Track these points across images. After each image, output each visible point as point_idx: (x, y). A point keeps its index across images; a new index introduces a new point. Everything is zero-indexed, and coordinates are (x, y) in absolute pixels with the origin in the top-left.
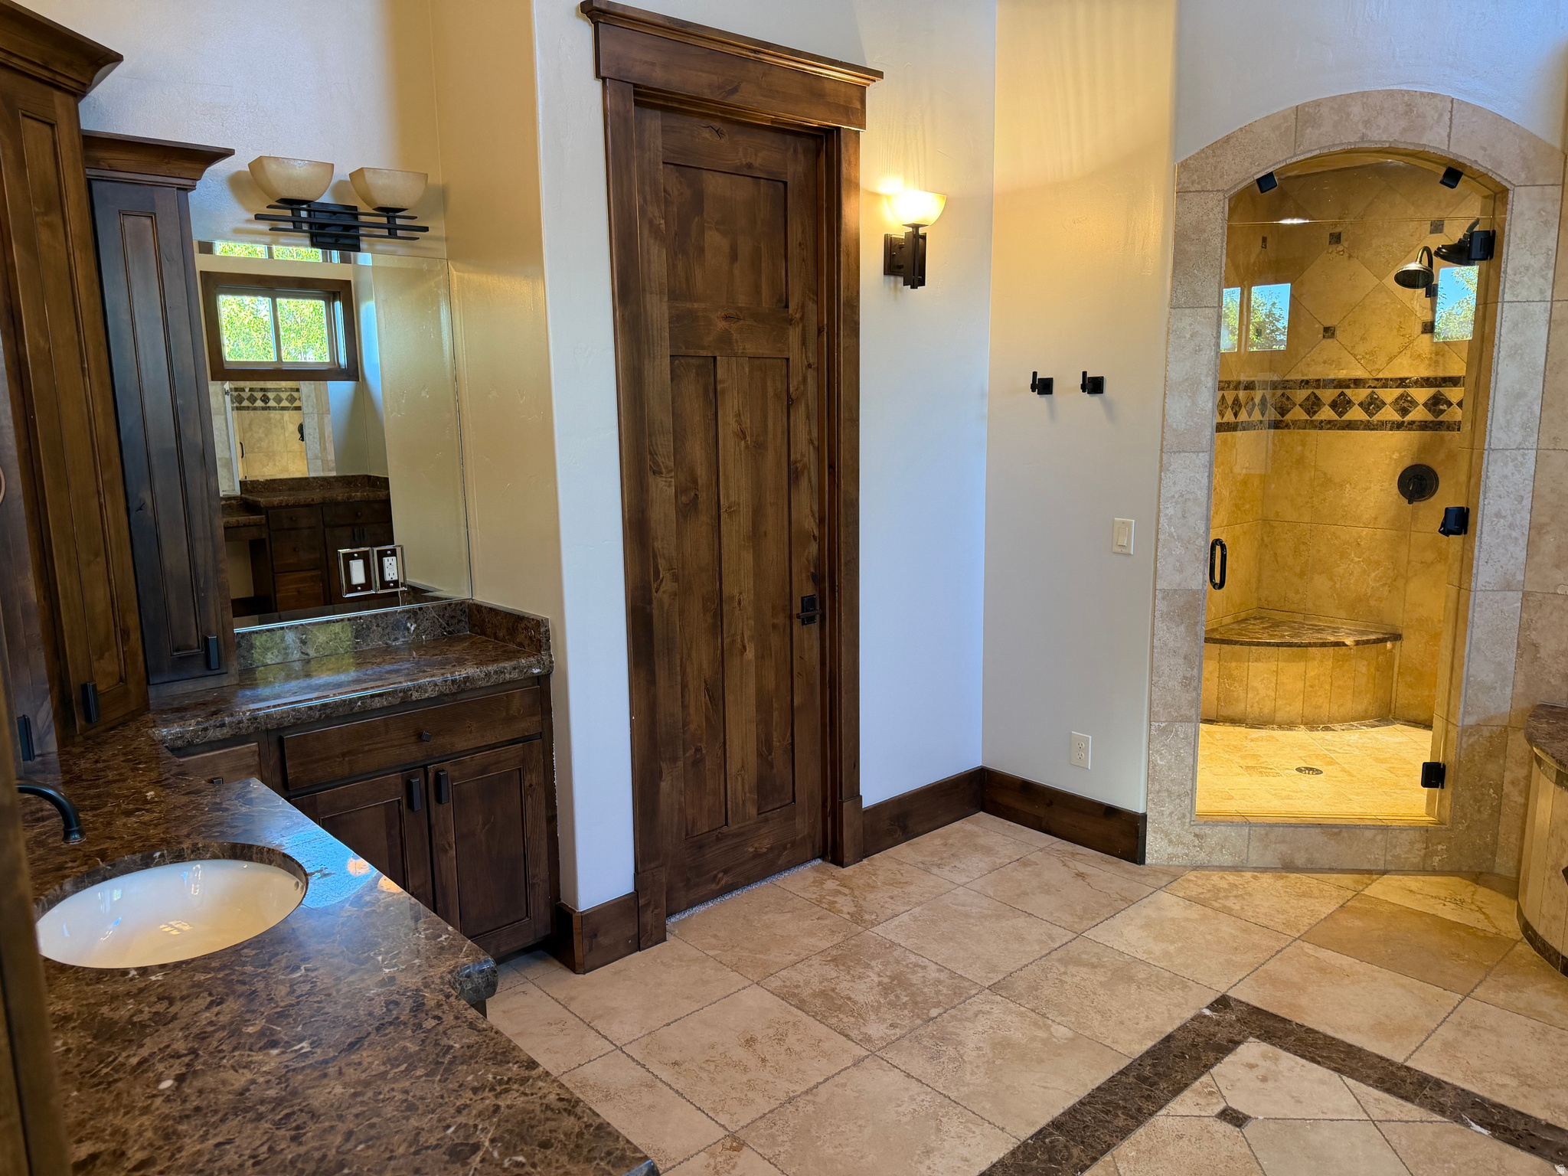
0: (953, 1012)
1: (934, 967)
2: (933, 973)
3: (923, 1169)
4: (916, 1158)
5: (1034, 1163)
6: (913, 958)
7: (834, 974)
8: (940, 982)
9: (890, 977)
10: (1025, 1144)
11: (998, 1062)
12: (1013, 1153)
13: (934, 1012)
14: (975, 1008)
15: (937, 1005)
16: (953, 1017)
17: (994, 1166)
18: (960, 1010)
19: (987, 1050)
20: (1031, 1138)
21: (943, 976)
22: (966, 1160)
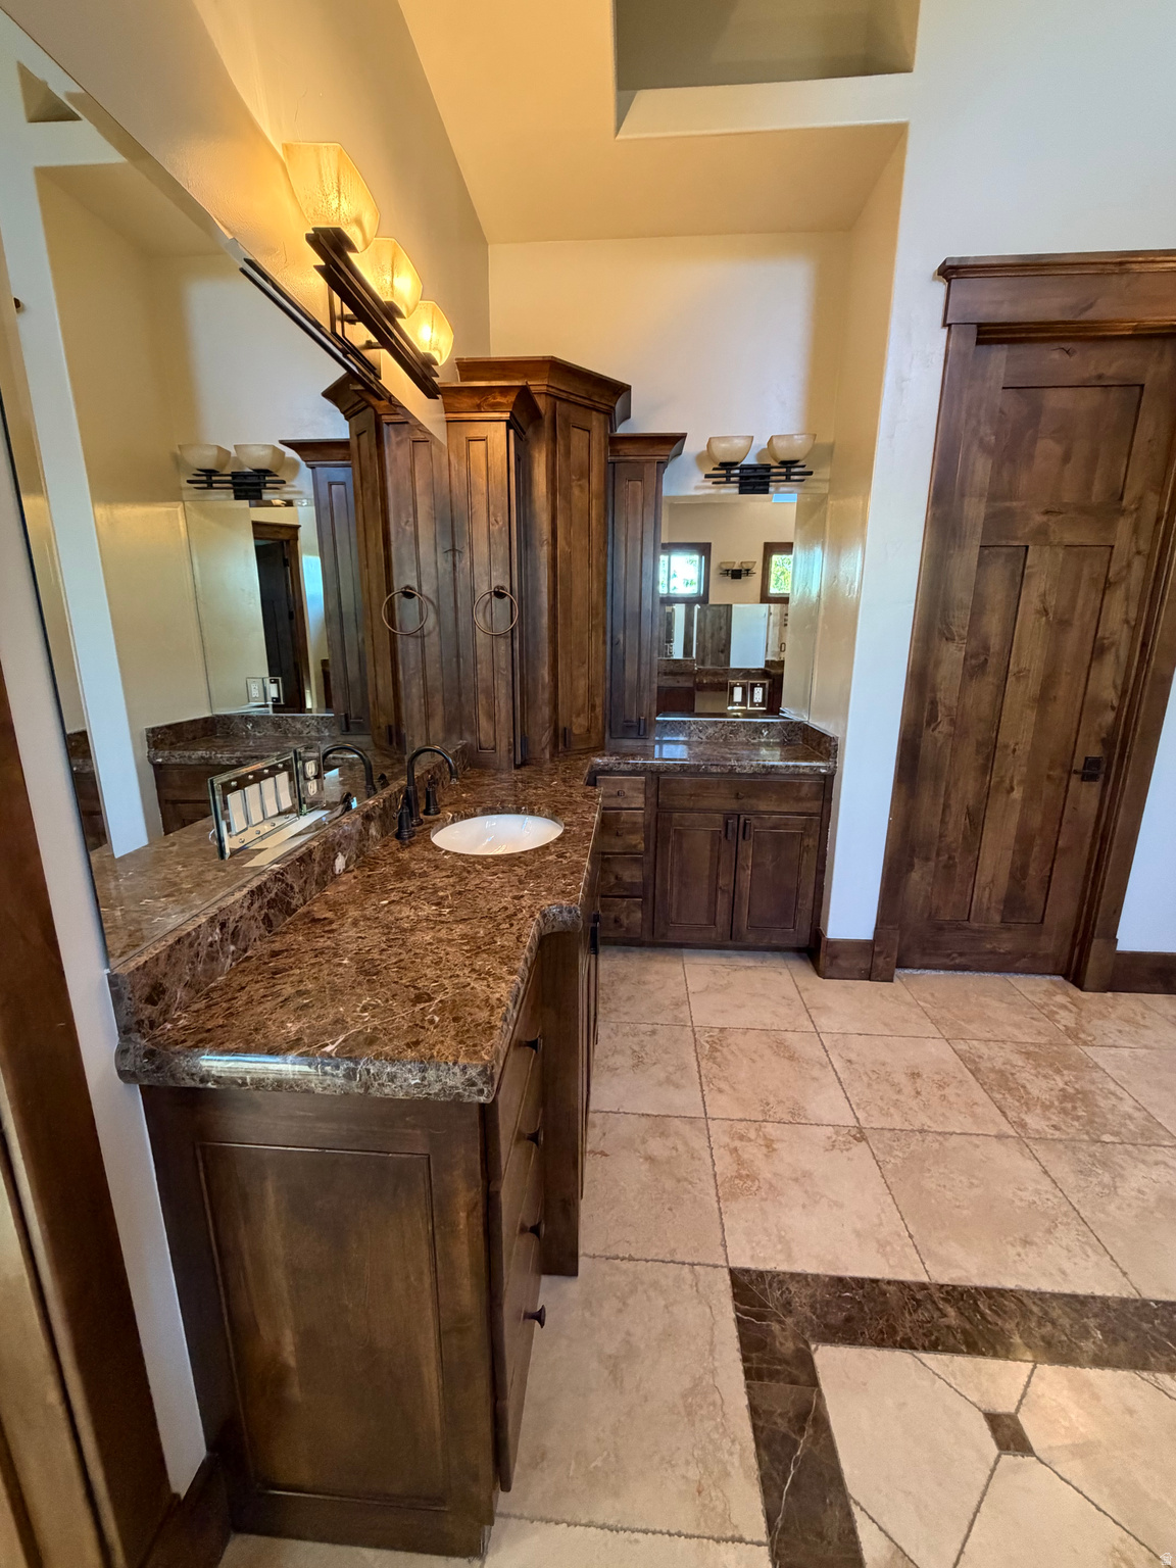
0: (1129, 1147)
1: (1131, 1102)
2: (1127, 1106)
3: (1012, 1251)
4: (1010, 1239)
5: (1145, 1326)
6: (1112, 1086)
7: (1020, 1063)
8: (1130, 1118)
9: (1076, 1089)
10: (1145, 1303)
11: (1158, 1215)
12: (1124, 1302)
13: (1106, 1138)
14: (1160, 1157)
15: (1116, 1134)
16: (1127, 1152)
17: (1094, 1298)
18: (1139, 1150)
19: (1152, 1198)
20: (1157, 1302)
21: (1137, 1114)
22: (1063, 1273)
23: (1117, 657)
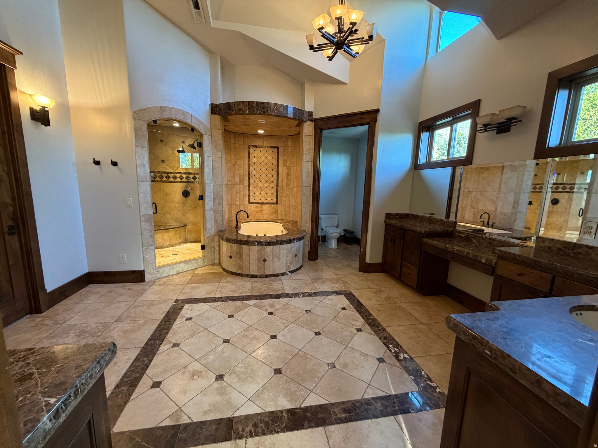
0: (106, 331)
1: (93, 324)
2: (94, 325)
3: (116, 368)
4: (112, 367)
5: (148, 350)
6: (85, 325)
7: (55, 340)
8: (97, 326)
9: (78, 332)
10: (143, 347)
11: (126, 335)
12: (141, 351)
13: (99, 334)
14: (113, 327)
15: (100, 331)
16: (107, 332)
17: (137, 356)
18: (108, 330)
19: (122, 334)
20: (144, 345)
21: (98, 325)
22: (128, 359)
23: (6, 185)
